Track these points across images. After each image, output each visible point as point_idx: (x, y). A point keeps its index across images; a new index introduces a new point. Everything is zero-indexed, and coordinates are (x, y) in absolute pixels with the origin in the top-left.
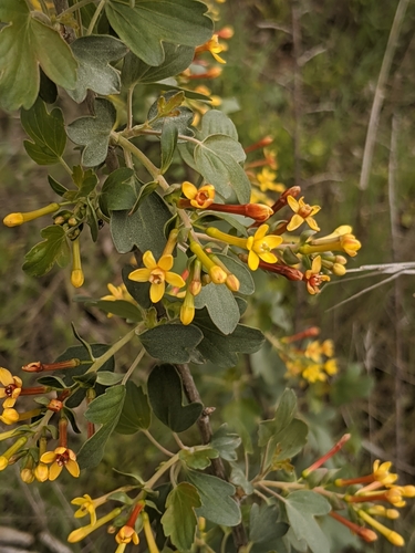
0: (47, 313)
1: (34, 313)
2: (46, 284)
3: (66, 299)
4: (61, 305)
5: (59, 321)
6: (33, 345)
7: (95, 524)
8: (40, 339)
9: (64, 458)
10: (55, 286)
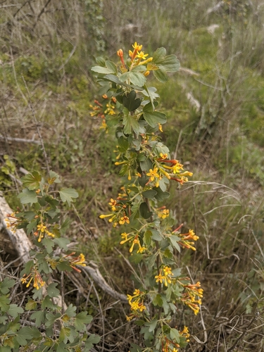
0: (90, 208)
1: (86, 207)
2: (90, 200)
3: (94, 204)
4: (93, 206)
5: (93, 209)
6: (86, 216)
7: (127, 240)
8: (88, 214)
9: (125, 219)
10: (92, 201)
